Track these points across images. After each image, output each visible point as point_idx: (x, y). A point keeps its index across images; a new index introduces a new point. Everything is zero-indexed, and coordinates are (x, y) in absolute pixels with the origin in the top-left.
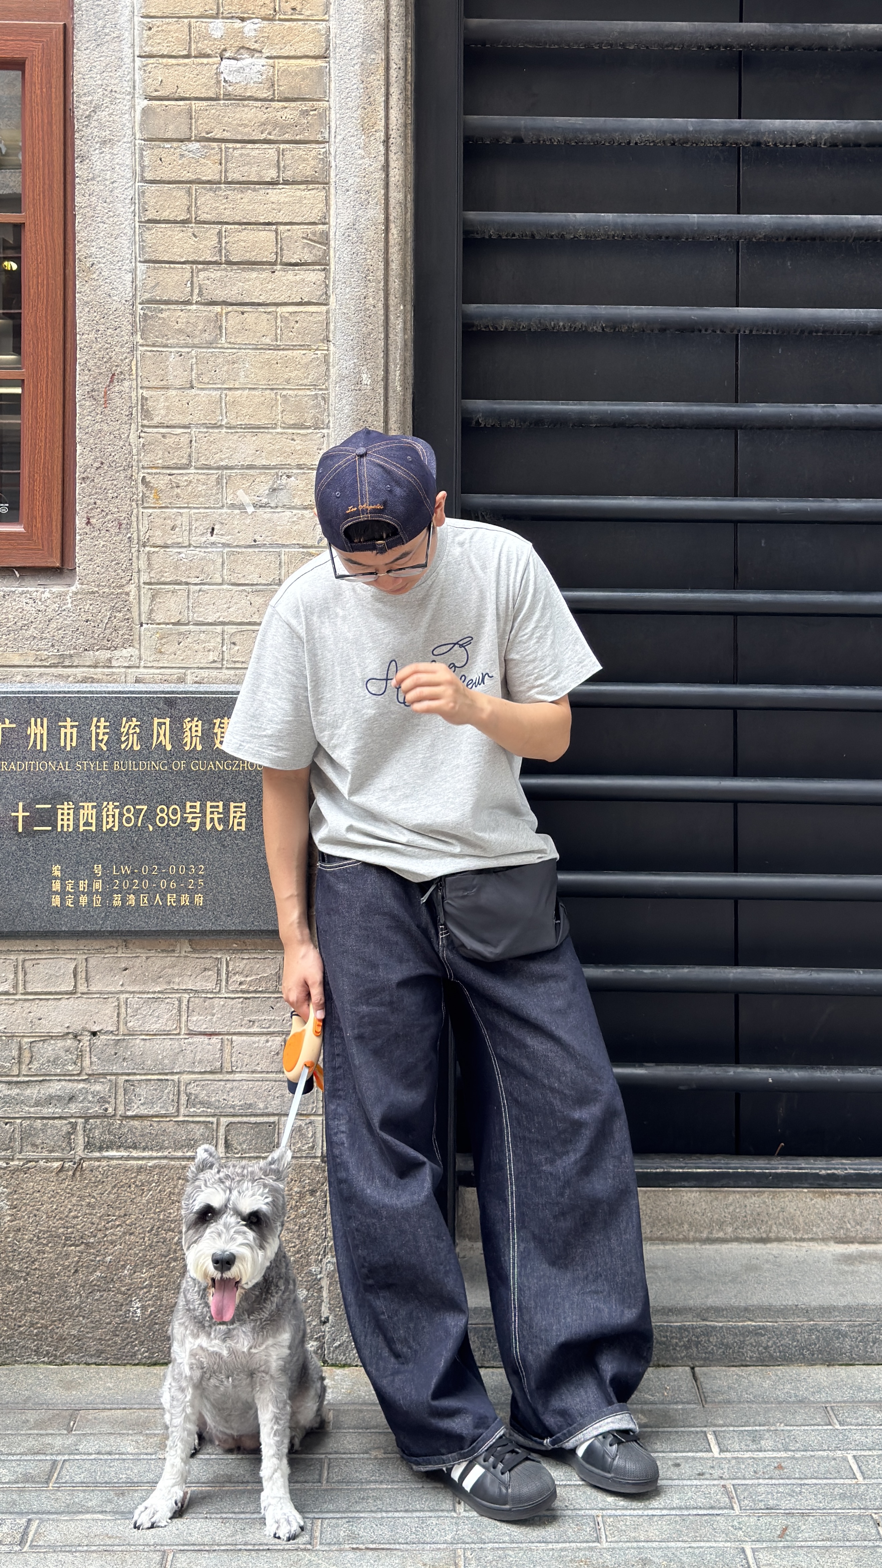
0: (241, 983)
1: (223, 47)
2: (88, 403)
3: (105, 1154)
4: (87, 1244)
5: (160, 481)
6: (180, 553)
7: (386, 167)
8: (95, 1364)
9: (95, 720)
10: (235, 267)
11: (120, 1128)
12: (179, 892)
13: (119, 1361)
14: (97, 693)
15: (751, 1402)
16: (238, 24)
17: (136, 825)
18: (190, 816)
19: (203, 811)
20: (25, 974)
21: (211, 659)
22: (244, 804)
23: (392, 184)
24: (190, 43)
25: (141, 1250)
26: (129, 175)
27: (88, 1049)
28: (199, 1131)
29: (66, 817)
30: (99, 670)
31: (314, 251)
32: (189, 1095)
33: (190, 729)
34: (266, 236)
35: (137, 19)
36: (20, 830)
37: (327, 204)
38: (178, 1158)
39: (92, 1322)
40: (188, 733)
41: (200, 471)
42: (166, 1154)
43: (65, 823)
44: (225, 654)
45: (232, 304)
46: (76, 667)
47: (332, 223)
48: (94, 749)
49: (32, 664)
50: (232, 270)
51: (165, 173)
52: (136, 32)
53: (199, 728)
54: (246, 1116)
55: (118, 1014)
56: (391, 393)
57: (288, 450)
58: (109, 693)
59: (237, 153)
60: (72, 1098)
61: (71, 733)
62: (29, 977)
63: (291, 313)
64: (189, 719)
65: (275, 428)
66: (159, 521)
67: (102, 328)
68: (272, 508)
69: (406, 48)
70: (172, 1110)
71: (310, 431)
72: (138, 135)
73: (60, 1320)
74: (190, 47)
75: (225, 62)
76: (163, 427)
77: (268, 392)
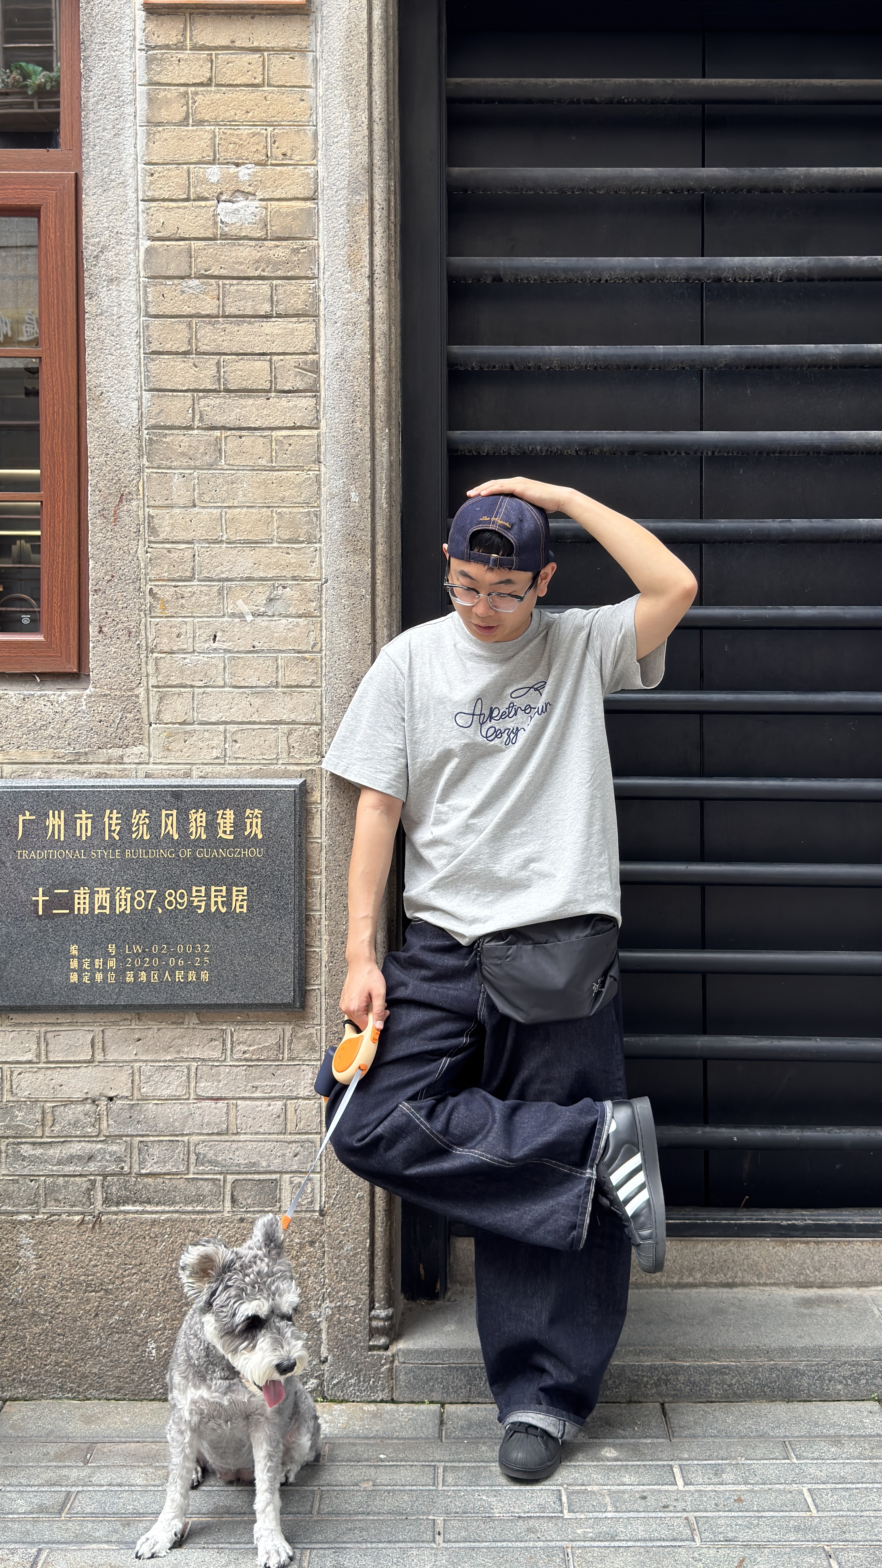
0: (244, 1052)
1: (219, 190)
2: (99, 522)
3: (122, 1208)
4: (106, 1290)
5: (166, 593)
6: (185, 658)
7: (371, 301)
8: (115, 1399)
9: (108, 812)
10: (233, 395)
11: (135, 1184)
12: (186, 969)
13: (136, 1397)
14: (110, 787)
15: (716, 1436)
16: (233, 169)
17: (146, 908)
18: (196, 899)
19: (208, 895)
20: (47, 1045)
21: (214, 755)
22: (245, 888)
23: (376, 316)
24: (189, 187)
25: (155, 1296)
26: (135, 310)
27: (105, 1113)
28: (207, 1188)
29: (82, 902)
30: (112, 766)
31: (305, 379)
32: (198, 1155)
33: (196, 820)
34: (262, 365)
35: (140, 166)
36: (40, 913)
37: (317, 335)
38: (189, 1212)
39: (111, 1361)
40: (194, 824)
41: (203, 583)
42: (177, 1208)
43: (82, 906)
44: (228, 751)
45: (230, 429)
46: (91, 763)
47: (322, 353)
48: (107, 838)
49: (51, 761)
50: (230, 398)
51: (167, 308)
52: (139, 178)
53: (204, 819)
54: (251, 1173)
55: (133, 1081)
56: (377, 510)
57: (283, 563)
58: (120, 787)
59: (233, 289)
60: (91, 1158)
61: (86, 824)
62: (51, 1047)
63: (285, 437)
64: (194, 811)
65: (271, 543)
66: (166, 630)
67: (111, 452)
68: (269, 616)
69: (389, 189)
70: (182, 1168)
71: (303, 545)
72: (142, 273)
73: (82, 1359)
74: (189, 191)
75: (221, 204)
76: (168, 543)
77: (265, 509)
